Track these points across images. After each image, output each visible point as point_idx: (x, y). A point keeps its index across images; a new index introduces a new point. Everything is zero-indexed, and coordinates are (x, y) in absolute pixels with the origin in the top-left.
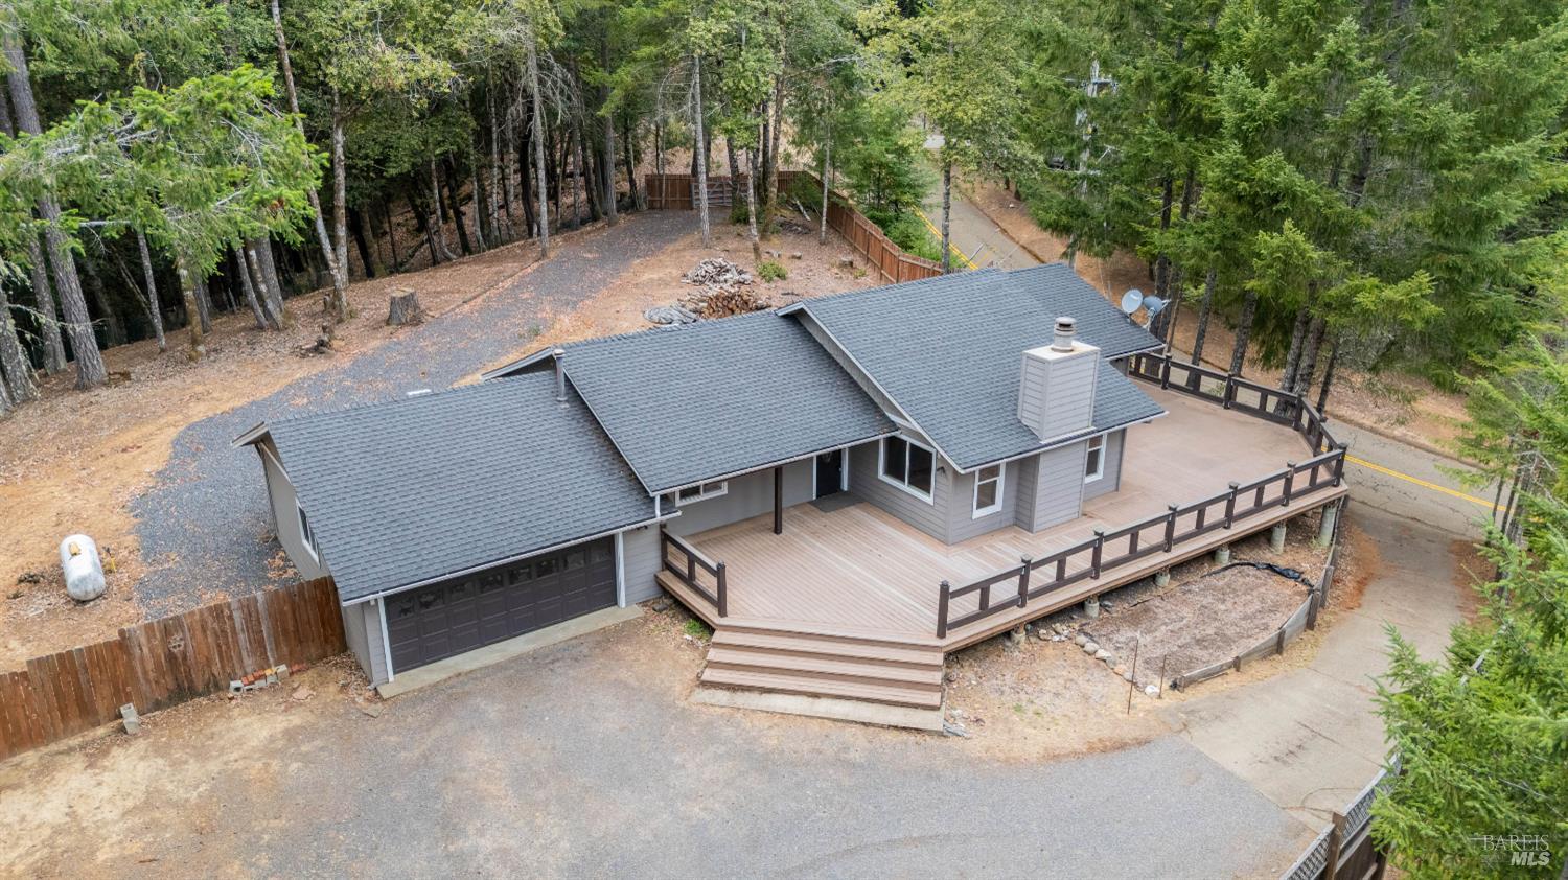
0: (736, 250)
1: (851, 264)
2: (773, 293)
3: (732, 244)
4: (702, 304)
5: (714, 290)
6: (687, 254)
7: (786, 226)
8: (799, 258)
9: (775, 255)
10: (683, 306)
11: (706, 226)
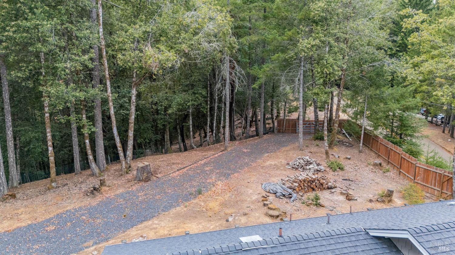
0: (315, 153)
1: (380, 164)
2: (336, 178)
3: (314, 149)
4: (295, 184)
5: (303, 176)
6: (291, 153)
7: (341, 143)
8: (349, 159)
9: (337, 157)
10: (284, 184)
11: (301, 140)
